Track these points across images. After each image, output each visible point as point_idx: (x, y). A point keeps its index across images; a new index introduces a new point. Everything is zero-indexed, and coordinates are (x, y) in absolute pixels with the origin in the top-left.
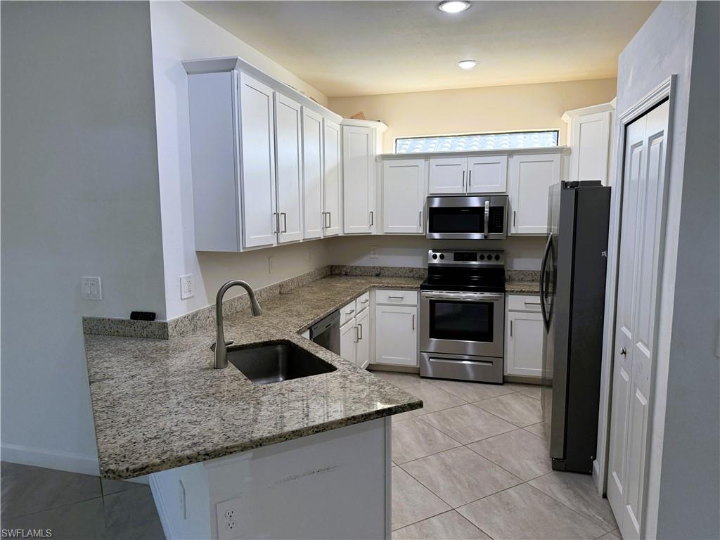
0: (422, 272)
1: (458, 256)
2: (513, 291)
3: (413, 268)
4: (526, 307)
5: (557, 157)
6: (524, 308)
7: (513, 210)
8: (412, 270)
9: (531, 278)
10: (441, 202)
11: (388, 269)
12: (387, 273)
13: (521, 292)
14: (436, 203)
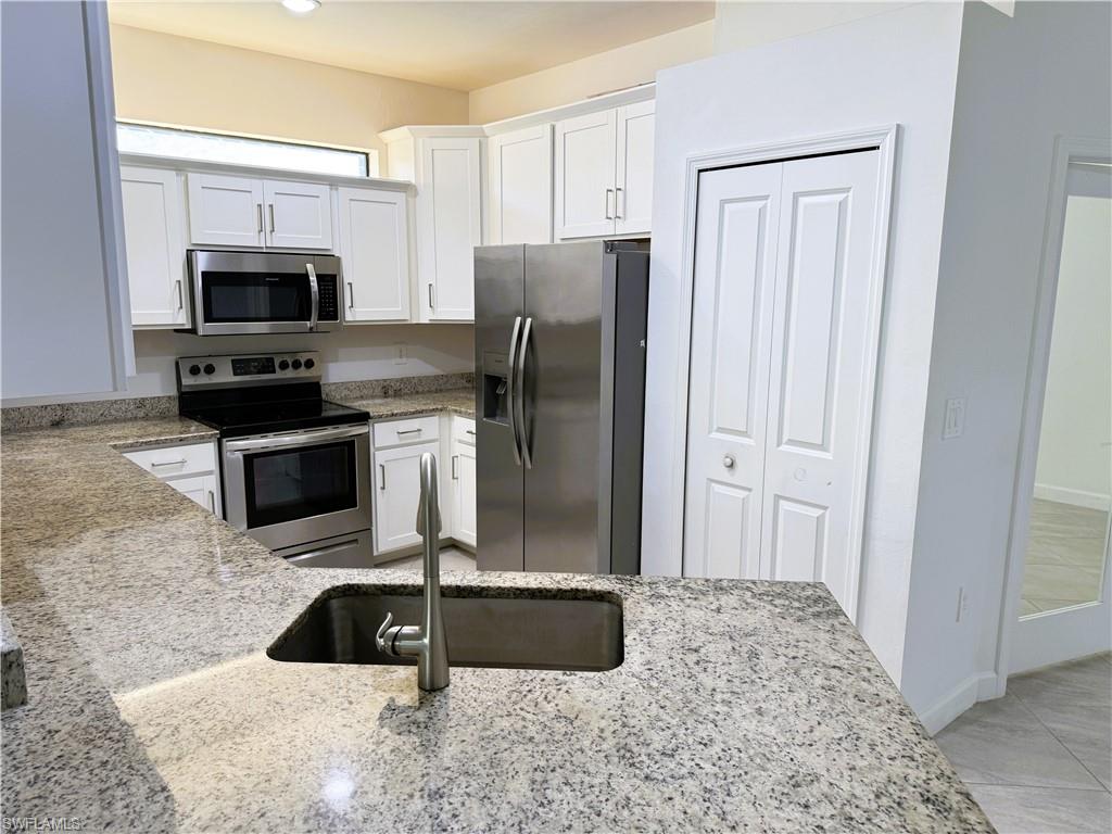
0: (164, 405)
1: (240, 366)
2: (381, 417)
3: (143, 399)
4: (401, 439)
5: (400, 197)
6: (398, 442)
7: (346, 281)
8: (141, 403)
9: (358, 394)
10: (211, 261)
11: (84, 406)
12: (81, 416)
13: (393, 417)
14: (202, 263)
